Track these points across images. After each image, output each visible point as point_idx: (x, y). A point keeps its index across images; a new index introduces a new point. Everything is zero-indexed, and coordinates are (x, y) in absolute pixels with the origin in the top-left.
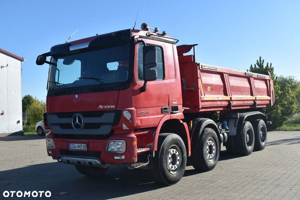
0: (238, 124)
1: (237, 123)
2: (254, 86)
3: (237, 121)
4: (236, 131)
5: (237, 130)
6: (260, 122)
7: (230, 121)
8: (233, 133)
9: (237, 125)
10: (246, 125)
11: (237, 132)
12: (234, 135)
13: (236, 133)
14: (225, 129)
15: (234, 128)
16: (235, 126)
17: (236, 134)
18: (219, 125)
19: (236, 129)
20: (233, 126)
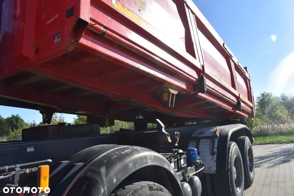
0: (218, 148)
1: (216, 146)
3: (216, 143)
4: (215, 163)
5: (217, 161)
6: (246, 141)
7: (201, 143)
8: (210, 168)
9: (216, 150)
10: (232, 149)
11: (217, 166)
12: (211, 173)
13: (215, 169)
14: (195, 164)
15: (211, 157)
16: (213, 154)
17: (217, 170)
18: (181, 159)
19: (215, 159)
20: (208, 153)
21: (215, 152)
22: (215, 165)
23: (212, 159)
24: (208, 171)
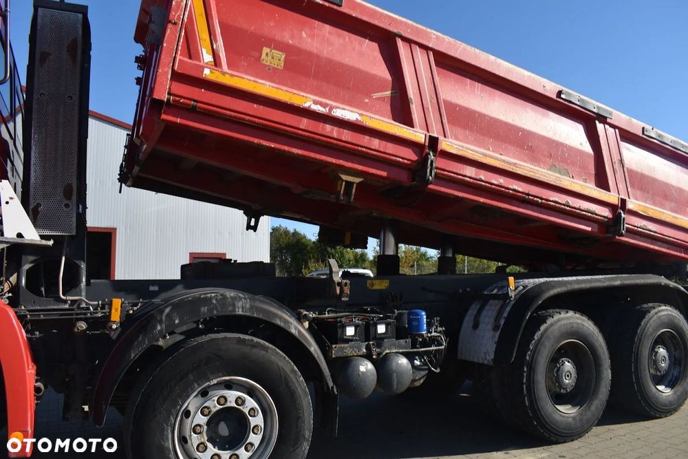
0: (507, 319)
1: (505, 315)
2: (616, 158)
3: (508, 309)
5: (499, 344)
9: (502, 322)
11: (496, 353)
13: (492, 356)
15: (492, 333)
16: (496, 328)
17: (495, 360)
19: (497, 338)
20: (490, 327)
21: (500, 325)
22: (494, 349)
23: (493, 337)
24: (482, 359)
